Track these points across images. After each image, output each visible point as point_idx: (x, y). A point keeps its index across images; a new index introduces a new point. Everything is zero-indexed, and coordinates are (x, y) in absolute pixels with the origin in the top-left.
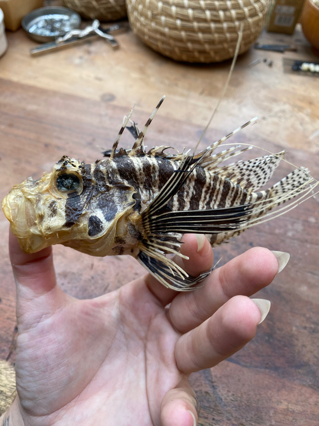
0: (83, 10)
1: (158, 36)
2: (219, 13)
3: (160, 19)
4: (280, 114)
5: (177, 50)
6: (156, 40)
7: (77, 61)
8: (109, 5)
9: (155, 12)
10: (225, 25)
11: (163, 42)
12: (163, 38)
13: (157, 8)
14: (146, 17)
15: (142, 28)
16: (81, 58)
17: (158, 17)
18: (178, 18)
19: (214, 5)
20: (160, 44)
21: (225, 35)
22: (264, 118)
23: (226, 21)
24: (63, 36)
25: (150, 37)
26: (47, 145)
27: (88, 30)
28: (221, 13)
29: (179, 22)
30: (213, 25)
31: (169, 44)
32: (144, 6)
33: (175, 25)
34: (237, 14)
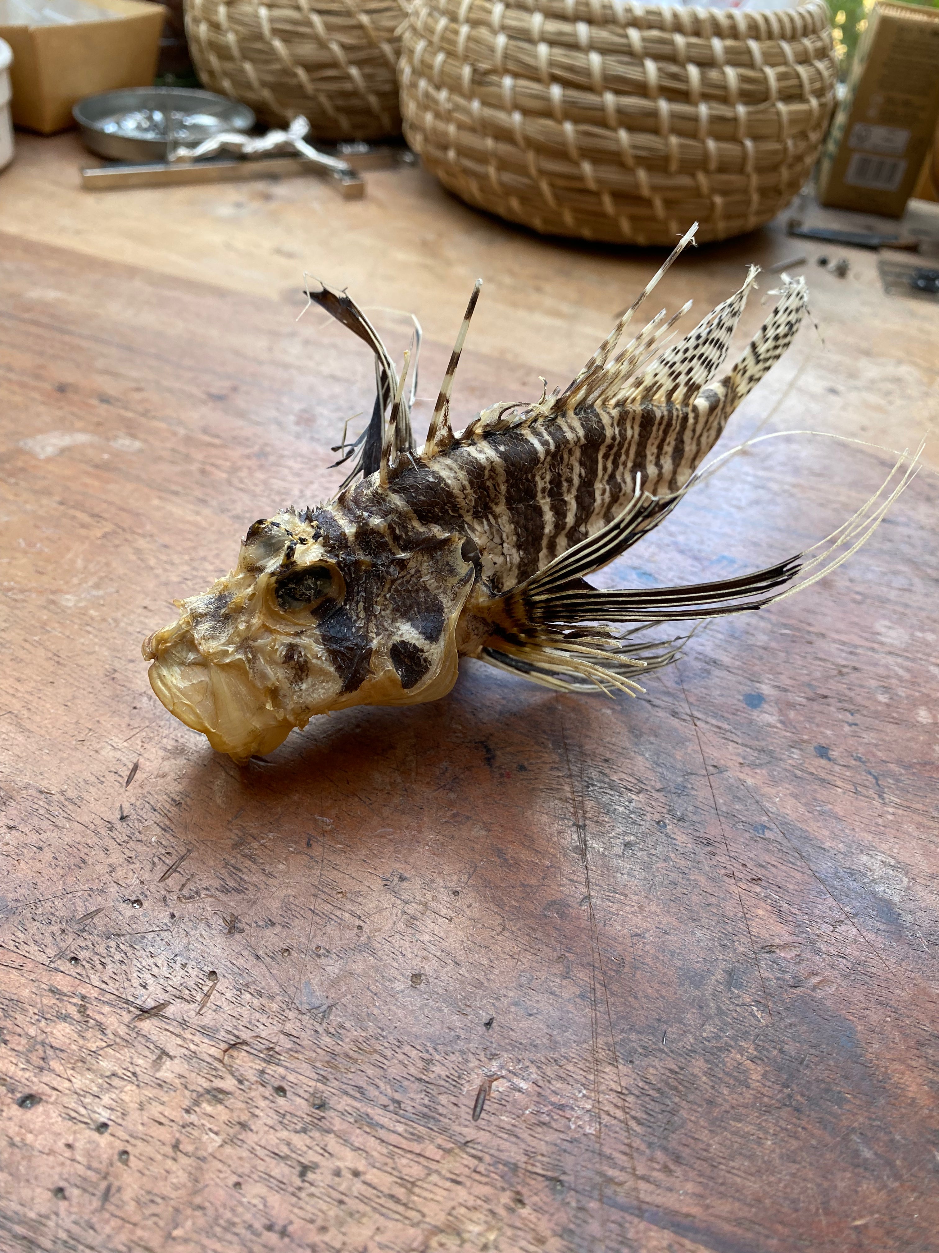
0: (266, 94)
1: (490, 143)
2: (686, 70)
3: (499, 85)
4: (890, 386)
5: (545, 186)
6: (482, 157)
7: (225, 211)
8: (348, 86)
9: (484, 66)
10: (703, 110)
11: (503, 165)
12: (504, 148)
13: (492, 49)
14: (455, 87)
15: (441, 125)
16: (238, 205)
17: (494, 78)
18: (555, 79)
19: (672, 43)
20: (492, 171)
21: (703, 142)
22: (833, 391)
23: (706, 97)
24: (193, 145)
25: (463, 151)
26: (62, 389)
27: (274, 139)
28: (693, 71)
29: (556, 91)
30: (664, 106)
31: (522, 170)
32: (450, 54)
33: (547, 99)
34: (743, 79)
